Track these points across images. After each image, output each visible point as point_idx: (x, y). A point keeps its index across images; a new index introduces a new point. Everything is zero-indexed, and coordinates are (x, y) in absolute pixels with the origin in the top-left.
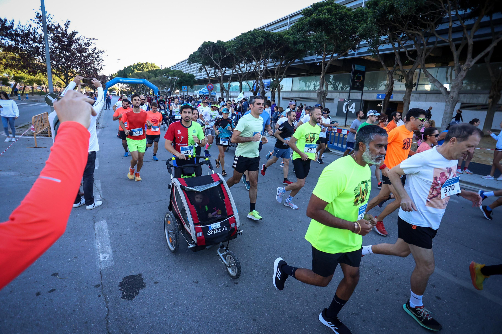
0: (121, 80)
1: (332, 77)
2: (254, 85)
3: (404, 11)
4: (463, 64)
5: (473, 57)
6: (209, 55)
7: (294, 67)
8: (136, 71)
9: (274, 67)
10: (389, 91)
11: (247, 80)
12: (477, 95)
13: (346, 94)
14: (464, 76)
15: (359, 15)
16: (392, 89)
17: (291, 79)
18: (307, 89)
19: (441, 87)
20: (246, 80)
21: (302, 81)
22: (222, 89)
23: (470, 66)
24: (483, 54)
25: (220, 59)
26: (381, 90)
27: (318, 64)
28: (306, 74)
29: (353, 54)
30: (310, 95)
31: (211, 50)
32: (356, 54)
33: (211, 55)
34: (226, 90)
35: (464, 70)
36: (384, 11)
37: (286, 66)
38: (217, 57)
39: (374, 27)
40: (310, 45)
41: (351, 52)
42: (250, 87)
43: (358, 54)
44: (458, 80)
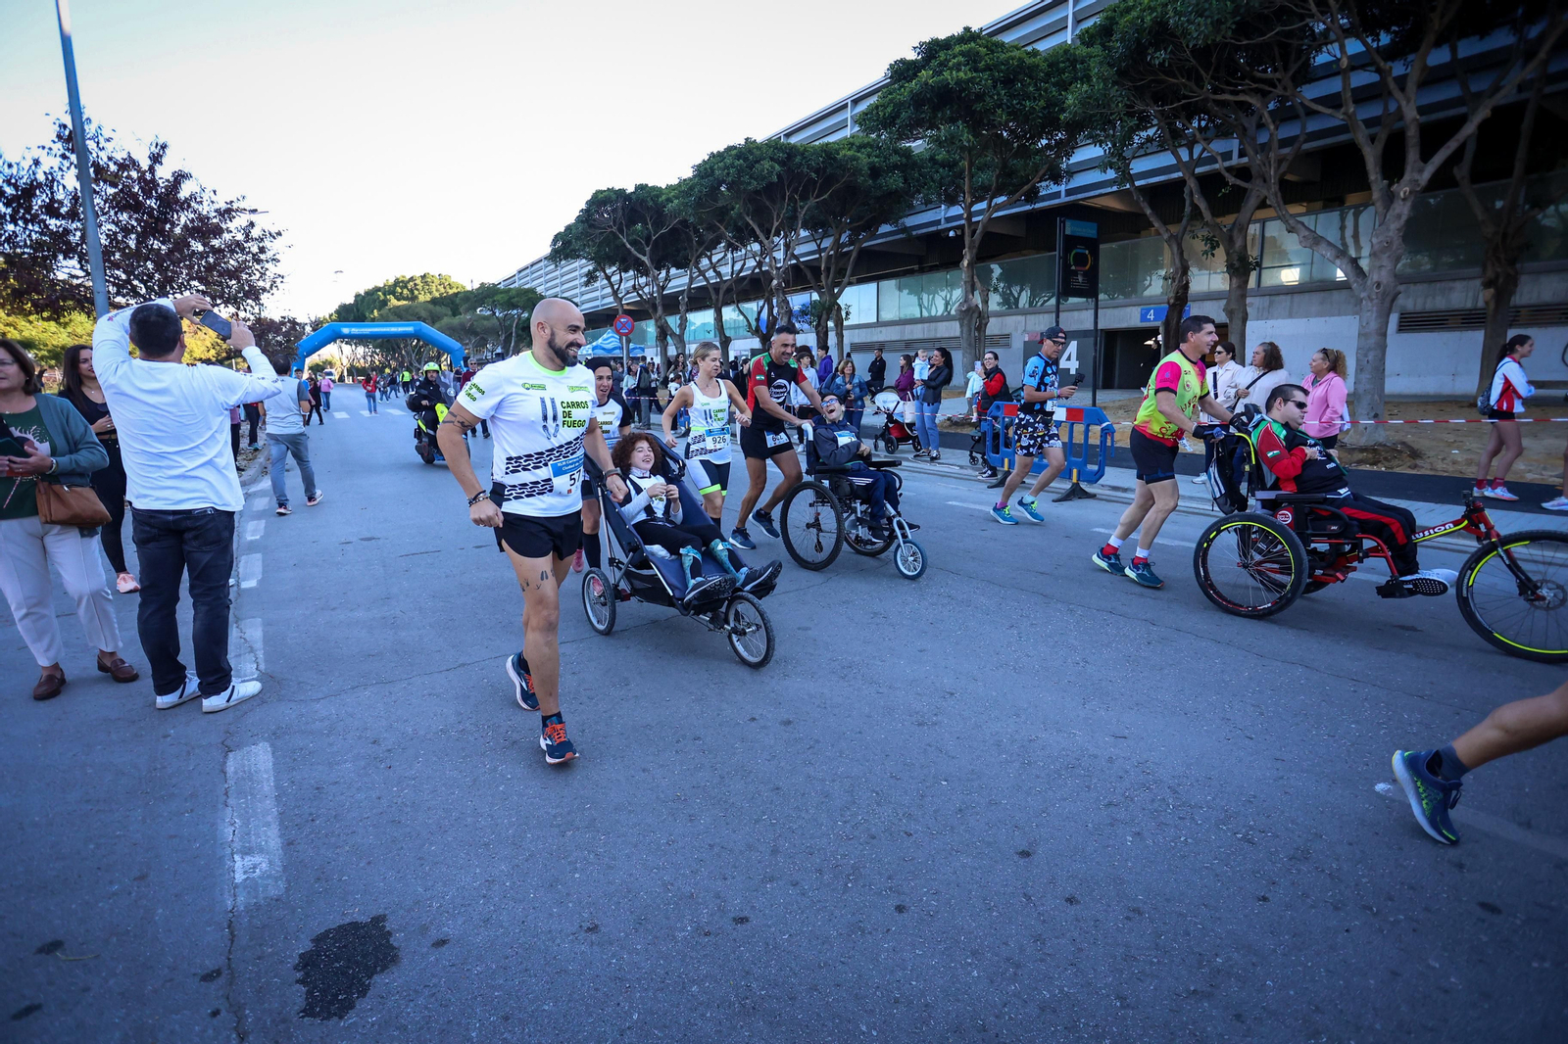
0: (347, 332)
1: (997, 270)
2: (759, 313)
3: (1198, 32)
4: (1398, 182)
5: (1425, 157)
6: (614, 229)
7: (876, 248)
8: (393, 302)
9: (817, 256)
10: (1178, 293)
11: (739, 302)
12: (1443, 284)
13: (1046, 316)
14: (1404, 218)
15: (1062, 65)
16: (1186, 287)
17: (873, 286)
18: (925, 314)
19: (1338, 257)
20: (734, 302)
21: (906, 292)
22: (663, 333)
23: (1419, 185)
24: (1452, 145)
25: (648, 239)
26: (1151, 297)
27: (952, 234)
28: (916, 267)
29: (1053, 193)
30: (936, 330)
31: (620, 212)
32: (1063, 194)
33: (622, 232)
34: (673, 334)
35: (1404, 200)
36: (1138, 41)
37: (852, 248)
38: (639, 236)
39: (1114, 91)
40: (920, 175)
41: (1047, 188)
42: (748, 321)
43: (1069, 192)
44: (1388, 230)
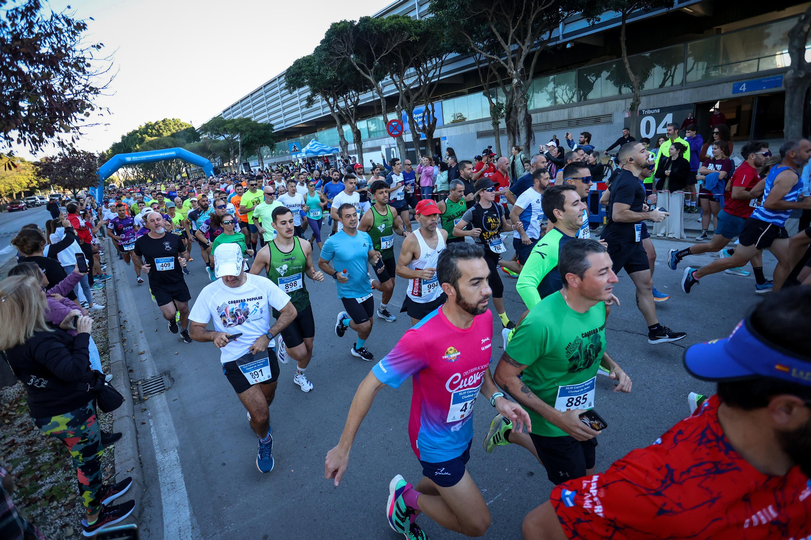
8: (148, 138)
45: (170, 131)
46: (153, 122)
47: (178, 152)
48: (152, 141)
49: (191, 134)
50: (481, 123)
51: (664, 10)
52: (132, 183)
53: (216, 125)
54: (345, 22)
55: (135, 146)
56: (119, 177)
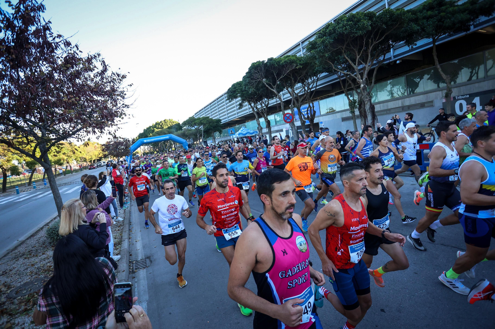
0: (145, 141)
8: (156, 130)
45: (167, 125)
46: (159, 122)
47: (170, 136)
48: (158, 131)
49: (178, 127)
50: (344, 112)
51: (464, 34)
52: (147, 153)
53: (191, 121)
54: (259, 62)
55: (150, 134)
56: (140, 151)
